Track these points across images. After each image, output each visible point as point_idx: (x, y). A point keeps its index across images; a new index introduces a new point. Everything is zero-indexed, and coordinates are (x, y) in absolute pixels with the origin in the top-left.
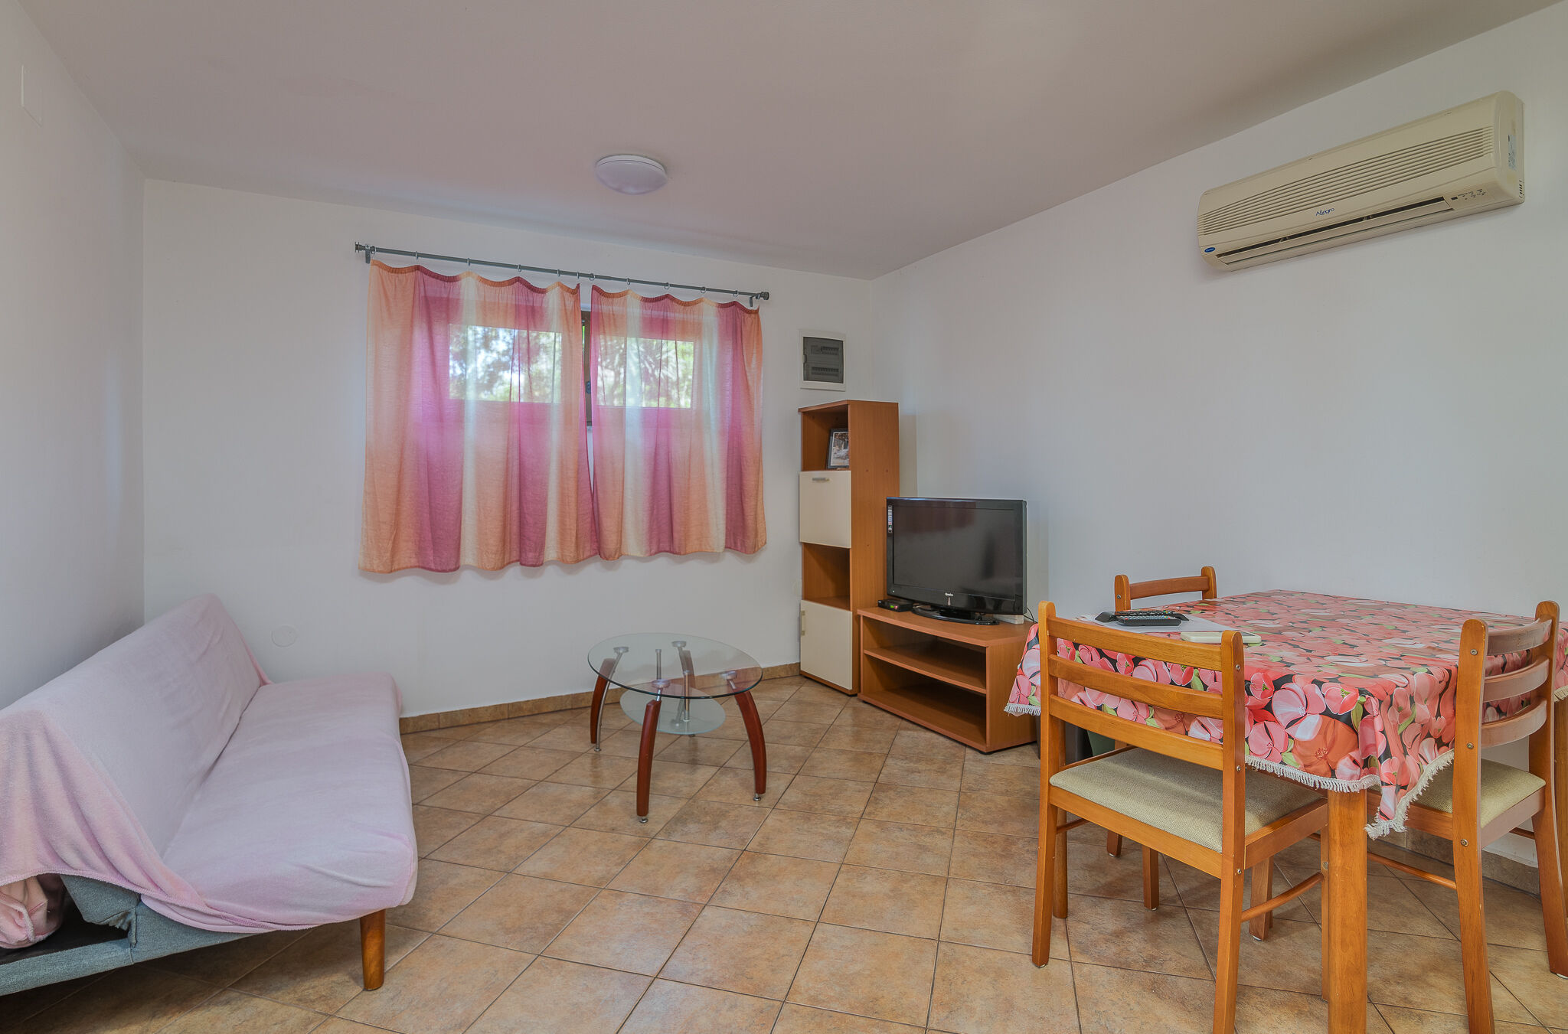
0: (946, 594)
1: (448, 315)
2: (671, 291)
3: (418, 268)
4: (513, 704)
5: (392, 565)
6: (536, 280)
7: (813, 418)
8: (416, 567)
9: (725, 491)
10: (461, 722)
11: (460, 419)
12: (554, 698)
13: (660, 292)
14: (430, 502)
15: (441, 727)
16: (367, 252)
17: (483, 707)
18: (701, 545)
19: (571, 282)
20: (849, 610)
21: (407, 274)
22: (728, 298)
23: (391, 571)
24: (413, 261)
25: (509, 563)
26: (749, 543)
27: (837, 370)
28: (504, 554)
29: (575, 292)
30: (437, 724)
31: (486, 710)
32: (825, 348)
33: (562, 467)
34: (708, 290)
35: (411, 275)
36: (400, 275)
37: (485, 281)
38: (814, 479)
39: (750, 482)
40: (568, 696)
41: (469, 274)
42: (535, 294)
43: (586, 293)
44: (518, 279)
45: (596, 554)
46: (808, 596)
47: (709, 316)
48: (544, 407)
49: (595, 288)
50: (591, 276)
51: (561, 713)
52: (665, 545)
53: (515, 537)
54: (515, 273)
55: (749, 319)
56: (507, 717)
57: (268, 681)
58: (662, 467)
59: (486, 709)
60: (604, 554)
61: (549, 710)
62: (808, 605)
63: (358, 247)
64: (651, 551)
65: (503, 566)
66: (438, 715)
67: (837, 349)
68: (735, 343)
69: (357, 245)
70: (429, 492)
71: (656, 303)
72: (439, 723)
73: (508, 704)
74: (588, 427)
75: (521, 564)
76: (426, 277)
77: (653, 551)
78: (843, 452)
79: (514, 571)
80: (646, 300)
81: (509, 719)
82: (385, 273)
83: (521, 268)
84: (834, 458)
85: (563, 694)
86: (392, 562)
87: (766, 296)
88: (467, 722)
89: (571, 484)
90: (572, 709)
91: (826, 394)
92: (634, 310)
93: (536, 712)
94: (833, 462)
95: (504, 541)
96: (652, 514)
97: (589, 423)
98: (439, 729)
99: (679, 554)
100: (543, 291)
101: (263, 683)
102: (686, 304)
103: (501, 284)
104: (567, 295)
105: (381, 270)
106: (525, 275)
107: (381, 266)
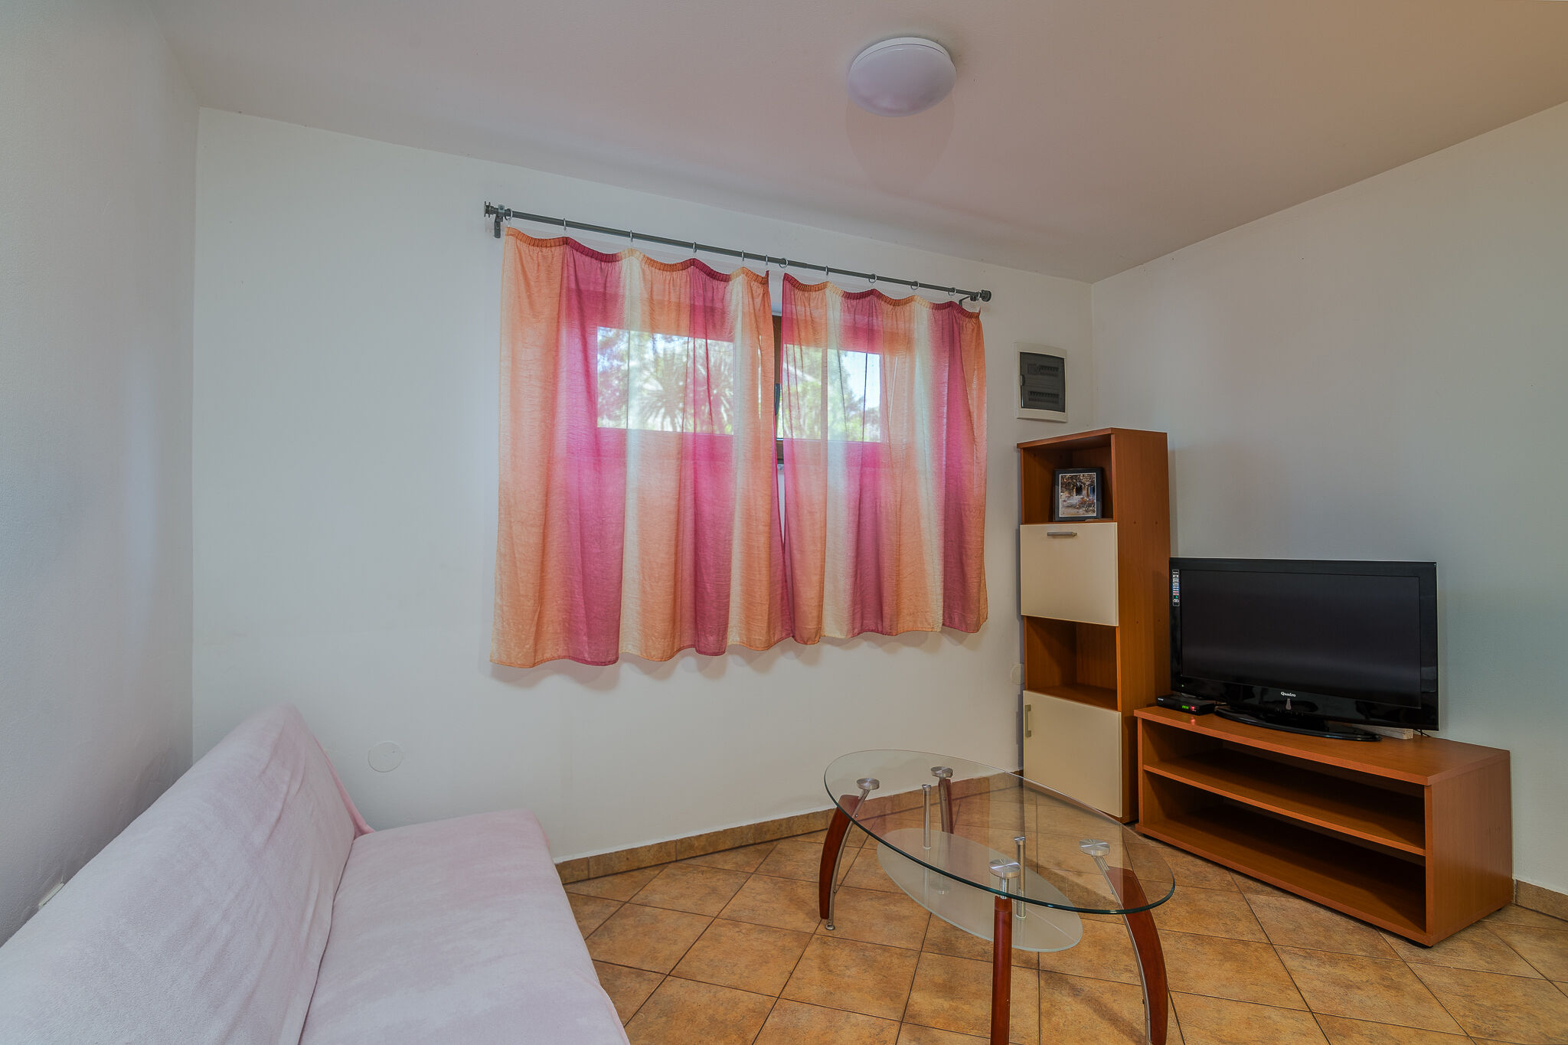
0: (1283, 694)
1: (605, 308)
2: (879, 286)
3: (566, 241)
4: (681, 841)
5: (535, 656)
6: (717, 262)
7: (1035, 456)
8: (564, 657)
9: (943, 551)
10: (616, 870)
11: (621, 454)
12: (733, 830)
13: (864, 285)
14: (583, 567)
15: (592, 876)
16: (498, 214)
17: (645, 847)
18: (915, 622)
19: (759, 268)
20: (1115, 708)
21: (553, 249)
22: (944, 297)
23: (534, 665)
24: (559, 232)
25: (679, 650)
26: (972, 618)
27: (1058, 395)
28: (674, 637)
29: (764, 281)
30: (586, 872)
31: (649, 851)
32: (1042, 367)
33: (749, 519)
34: (922, 285)
35: (558, 251)
36: (544, 249)
37: (651, 262)
38: (1049, 535)
39: (971, 539)
40: (749, 827)
41: (632, 252)
42: (716, 282)
43: (776, 288)
44: (693, 262)
45: (788, 636)
46: (1033, 682)
47: (921, 322)
48: (726, 440)
49: (787, 278)
50: (782, 262)
51: (742, 850)
52: (870, 622)
53: (688, 614)
54: (688, 254)
55: (969, 325)
56: (674, 859)
57: (366, 828)
58: (868, 519)
59: (649, 848)
60: (801, 637)
61: (727, 847)
62: (1030, 697)
63: (489, 210)
64: (854, 629)
65: (671, 654)
66: (587, 860)
67: (1057, 369)
68: (952, 356)
69: (488, 207)
70: (583, 552)
71: (861, 301)
72: (589, 872)
73: (676, 841)
74: (779, 466)
75: (699, 651)
76: (577, 255)
77: (856, 631)
78: (1076, 499)
79: (688, 663)
80: (848, 296)
81: (676, 861)
82: (524, 247)
83: (698, 247)
84: (1064, 506)
85: (744, 824)
86: (536, 651)
87: (986, 296)
88: (624, 869)
89: (762, 541)
90: (755, 844)
91: (1049, 427)
92: (833, 312)
93: (711, 851)
94: (1062, 512)
95: (674, 620)
96: (855, 583)
97: (780, 459)
98: (589, 879)
99: (890, 634)
100: (725, 279)
101: (360, 832)
102: (896, 303)
103: (671, 268)
104: (755, 285)
105: (518, 241)
106: (702, 256)
107: (518, 235)
